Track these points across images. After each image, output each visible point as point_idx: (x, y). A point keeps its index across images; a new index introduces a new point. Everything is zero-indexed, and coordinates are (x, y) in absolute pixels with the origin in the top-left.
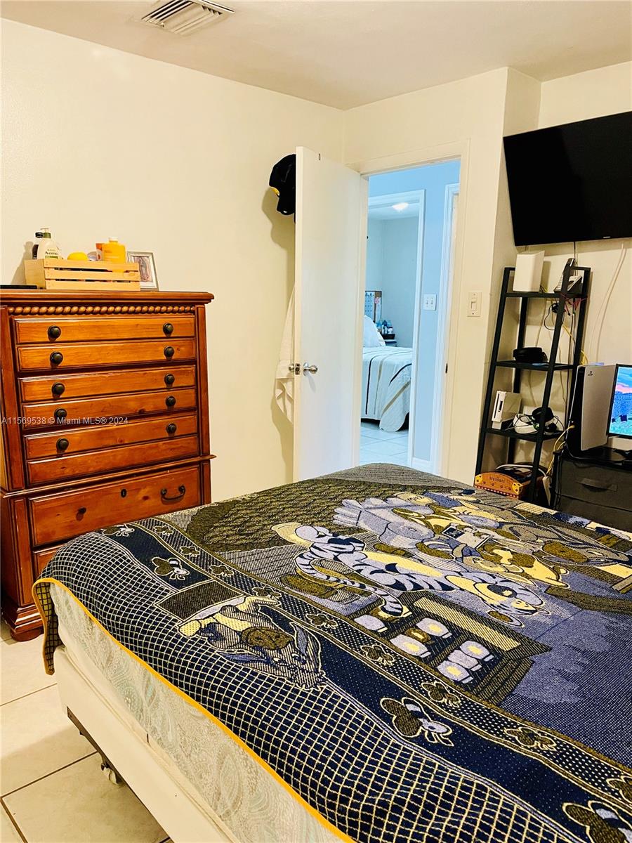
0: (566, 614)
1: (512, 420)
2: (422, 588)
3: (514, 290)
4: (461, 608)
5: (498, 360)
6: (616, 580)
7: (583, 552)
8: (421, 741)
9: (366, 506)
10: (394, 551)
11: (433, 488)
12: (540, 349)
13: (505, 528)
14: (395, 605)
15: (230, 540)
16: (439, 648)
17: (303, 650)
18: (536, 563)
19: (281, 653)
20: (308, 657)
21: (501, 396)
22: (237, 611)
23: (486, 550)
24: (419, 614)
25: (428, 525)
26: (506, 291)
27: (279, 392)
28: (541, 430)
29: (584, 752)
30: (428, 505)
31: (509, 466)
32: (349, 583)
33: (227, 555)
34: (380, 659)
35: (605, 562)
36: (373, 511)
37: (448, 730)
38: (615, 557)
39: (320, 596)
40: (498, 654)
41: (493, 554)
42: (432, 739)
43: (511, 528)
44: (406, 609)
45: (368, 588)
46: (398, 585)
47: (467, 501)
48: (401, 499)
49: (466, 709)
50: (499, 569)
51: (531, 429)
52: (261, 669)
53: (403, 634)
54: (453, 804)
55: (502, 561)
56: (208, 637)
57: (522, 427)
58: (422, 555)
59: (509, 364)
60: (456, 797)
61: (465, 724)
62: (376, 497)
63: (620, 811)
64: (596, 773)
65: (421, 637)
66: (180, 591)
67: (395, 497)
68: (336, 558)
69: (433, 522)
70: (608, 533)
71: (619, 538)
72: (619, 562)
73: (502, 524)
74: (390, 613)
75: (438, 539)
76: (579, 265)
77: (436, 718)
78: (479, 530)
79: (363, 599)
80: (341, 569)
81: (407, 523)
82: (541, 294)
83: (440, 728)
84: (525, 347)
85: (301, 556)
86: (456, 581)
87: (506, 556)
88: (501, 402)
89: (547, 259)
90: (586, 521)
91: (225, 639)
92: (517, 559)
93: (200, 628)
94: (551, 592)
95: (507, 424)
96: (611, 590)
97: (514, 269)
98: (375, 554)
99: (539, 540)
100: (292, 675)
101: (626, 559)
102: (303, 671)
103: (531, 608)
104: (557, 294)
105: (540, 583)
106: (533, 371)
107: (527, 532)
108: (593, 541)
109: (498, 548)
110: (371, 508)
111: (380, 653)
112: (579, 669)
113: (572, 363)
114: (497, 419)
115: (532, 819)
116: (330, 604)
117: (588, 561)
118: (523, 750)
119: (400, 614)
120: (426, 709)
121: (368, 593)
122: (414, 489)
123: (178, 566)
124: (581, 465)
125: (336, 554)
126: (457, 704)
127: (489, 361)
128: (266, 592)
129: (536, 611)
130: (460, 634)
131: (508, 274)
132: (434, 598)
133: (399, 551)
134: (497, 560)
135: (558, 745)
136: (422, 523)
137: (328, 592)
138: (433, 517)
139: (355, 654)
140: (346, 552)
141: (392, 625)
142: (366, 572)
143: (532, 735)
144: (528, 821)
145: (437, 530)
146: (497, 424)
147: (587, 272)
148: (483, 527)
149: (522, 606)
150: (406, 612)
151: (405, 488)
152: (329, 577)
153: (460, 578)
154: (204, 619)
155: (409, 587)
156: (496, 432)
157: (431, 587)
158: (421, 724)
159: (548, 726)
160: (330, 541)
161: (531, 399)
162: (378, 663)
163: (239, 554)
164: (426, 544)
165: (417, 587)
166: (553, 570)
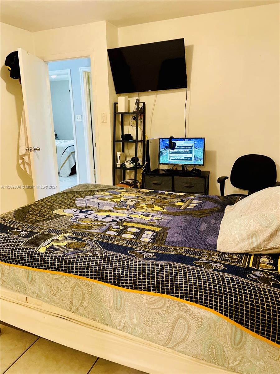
0: (171, 218)
1: (124, 163)
2: (123, 220)
3: (118, 111)
4: (139, 223)
5: (116, 140)
6: (180, 206)
7: (167, 200)
8: (146, 258)
9: (87, 199)
10: (106, 211)
11: (108, 189)
12: (130, 135)
13: (140, 198)
14: (116, 226)
15: (38, 219)
16: (139, 234)
17: (92, 245)
18: (155, 206)
19: (85, 248)
20: (96, 247)
21: (119, 154)
22: (59, 240)
23: (137, 205)
24: (126, 227)
25: (113, 201)
26: (115, 112)
27: (21, 161)
28: (135, 166)
29: (193, 250)
30: (110, 195)
31: (125, 181)
32: (96, 223)
33: (40, 224)
34: (121, 242)
35: (175, 202)
36: (90, 200)
37: (153, 254)
38: (178, 200)
39: (88, 229)
40: (157, 232)
41: (140, 206)
42: (149, 257)
43: (142, 198)
44: (121, 227)
45: (104, 223)
46: (114, 221)
47: (123, 192)
48: (99, 194)
49: (154, 248)
50: (144, 210)
51: (132, 166)
52: (81, 254)
53: (124, 233)
54: (164, 270)
55: (144, 208)
56: (52, 250)
57: (129, 165)
58: (116, 211)
59: (119, 141)
60: (164, 268)
61: (157, 251)
62: (89, 195)
63: (208, 260)
64: (199, 254)
65: (131, 233)
66: (29, 239)
67: (95, 194)
68: (86, 217)
69: (115, 200)
70: (172, 194)
71: (176, 195)
72: (179, 201)
73: (138, 197)
74: (117, 229)
75: (119, 205)
76: (141, 101)
77: (147, 252)
78: (131, 200)
79: (104, 227)
80: (90, 220)
81: (105, 202)
82: (128, 113)
83: (150, 254)
84: (124, 134)
85: (72, 219)
86: (132, 216)
87: (144, 206)
88: (119, 156)
89: (129, 99)
90: (164, 192)
91: (60, 249)
92: (148, 206)
93: (47, 249)
94: (163, 213)
95: (123, 165)
96: (180, 209)
97: (117, 103)
98: (99, 213)
99: (152, 200)
100: (94, 253)
101: (181, 200)
102: (97, 251)
103: (160, 219)
104: (134, 113)
105: (158, 211)
106: (129, 143)
107: (148, 198)
108: (169, 197)
109: (141, 204)
110: (89, 199)
111: (120, 240)
112: (181, 231)
113: (142, 139)
114: (119, 164)
115: (187, 267)
116: (93, 231)
117: (170, 203)
118: (176, 253)
119: (120, 228)
120: (143, 251)
121: (105, 225)
122: (102, 191)
123: (21, 231)
124: (152, 176)
125: (85, 216)
126: (152, 247)
127: (113, 140)
128: (66, 232)
129: (162, 219)
130: (142, 230)
131: (115, 104)
132: (128, 222)
133: (108, 211)
134: (142, 208)
135: (185, 250)
136: (111, 201)
137: (90, 227)
138: (114, 198)
139: (112, 242)
140: (88, 215)
141: (119, 232)
142: (100, 219)
143: (177, 249)
144: (186, 268)
145: (117, 202)
146: (119, 165)
147: (144, 104)
148: (133, 199)
149: (157, 218)
150: (121, 228)
151: (98, 191)
152: (87, 223)
153: (133, 215)
154: (47, 245)
155: (118, 220)
156: (119, 168)
157: (125, 219)
158: (144, 255)
159: (180, 246)
160: (80, 212)
161: (129, 154)
162: (121, 243)
163: (45, 223)
164: (116, 207)
165: (120, 220)
166: (161, 207)
